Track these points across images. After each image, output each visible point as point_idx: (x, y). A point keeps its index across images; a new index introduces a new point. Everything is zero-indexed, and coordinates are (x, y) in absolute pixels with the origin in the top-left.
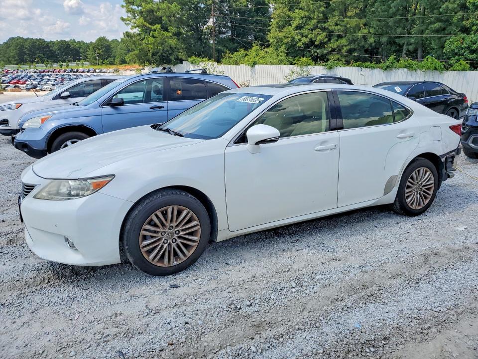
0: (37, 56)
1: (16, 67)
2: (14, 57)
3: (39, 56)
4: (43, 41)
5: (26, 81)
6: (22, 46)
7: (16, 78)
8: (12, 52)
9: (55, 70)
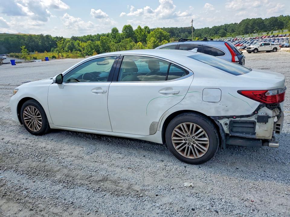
0: (255, 29)
1: (242, 36)
2: (242, 31)
3: (256, 29)
4: (261, 19)
5: (243, 44)
6: (248, 24)
7: (238, 43)
8: (242, 28)
9: (263, 36)
